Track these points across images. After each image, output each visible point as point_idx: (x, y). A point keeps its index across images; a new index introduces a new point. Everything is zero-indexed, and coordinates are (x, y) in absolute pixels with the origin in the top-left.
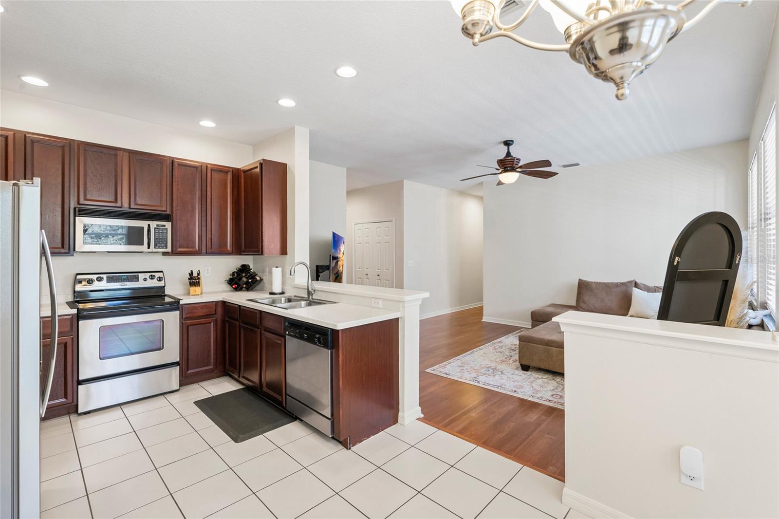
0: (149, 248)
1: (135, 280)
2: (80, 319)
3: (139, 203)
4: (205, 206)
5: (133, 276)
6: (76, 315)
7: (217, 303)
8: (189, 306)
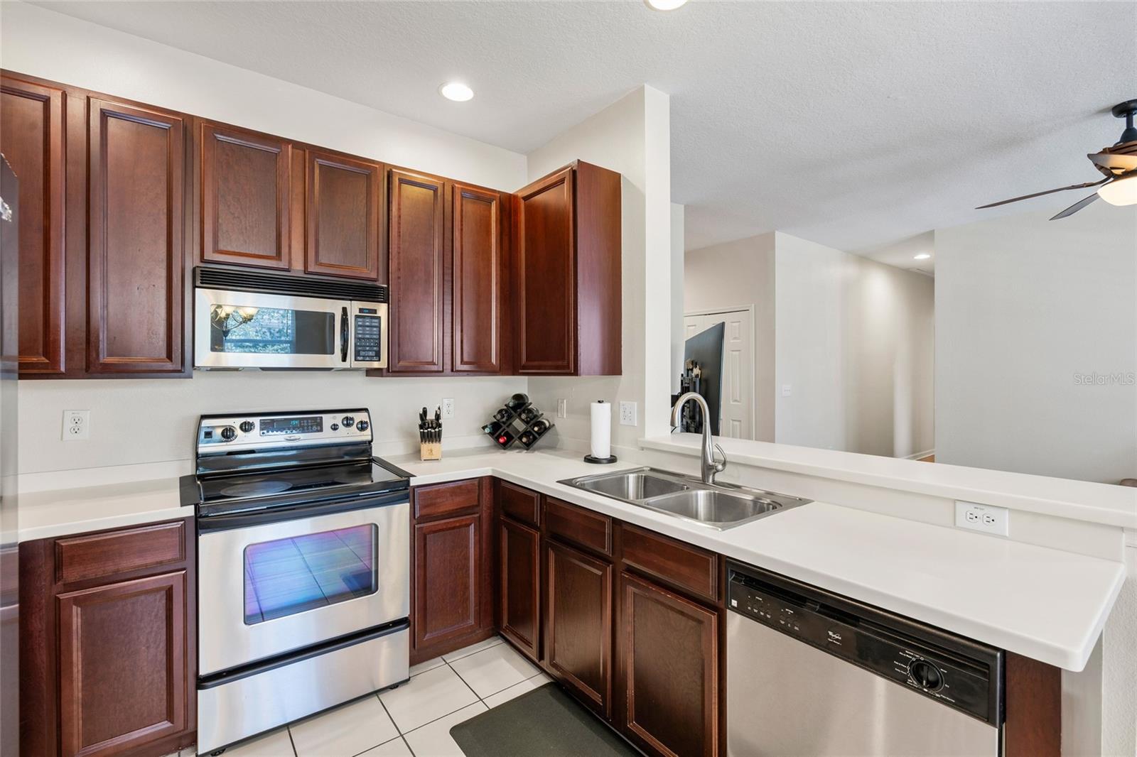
0: (344, 359)
1: (315, 428)
2: (200, 531)
3: (323, 261)
4: (450, 271)
5: (310, 419)
6: (194, 518)
7: (481, 479)
8: (428, 489)
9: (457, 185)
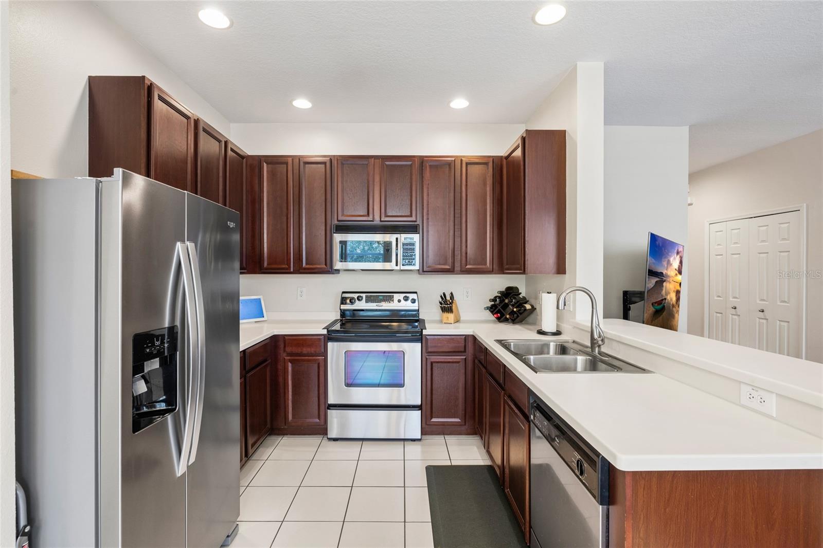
0: (397, 265)
1: (390, 300)
2: (329, 341)
3: (389, 215)
4: (459, 211)
5: (388, 296)
6: (327, 336)
7: (467, 337)
8: (433, 337)
9: (463, 159)
